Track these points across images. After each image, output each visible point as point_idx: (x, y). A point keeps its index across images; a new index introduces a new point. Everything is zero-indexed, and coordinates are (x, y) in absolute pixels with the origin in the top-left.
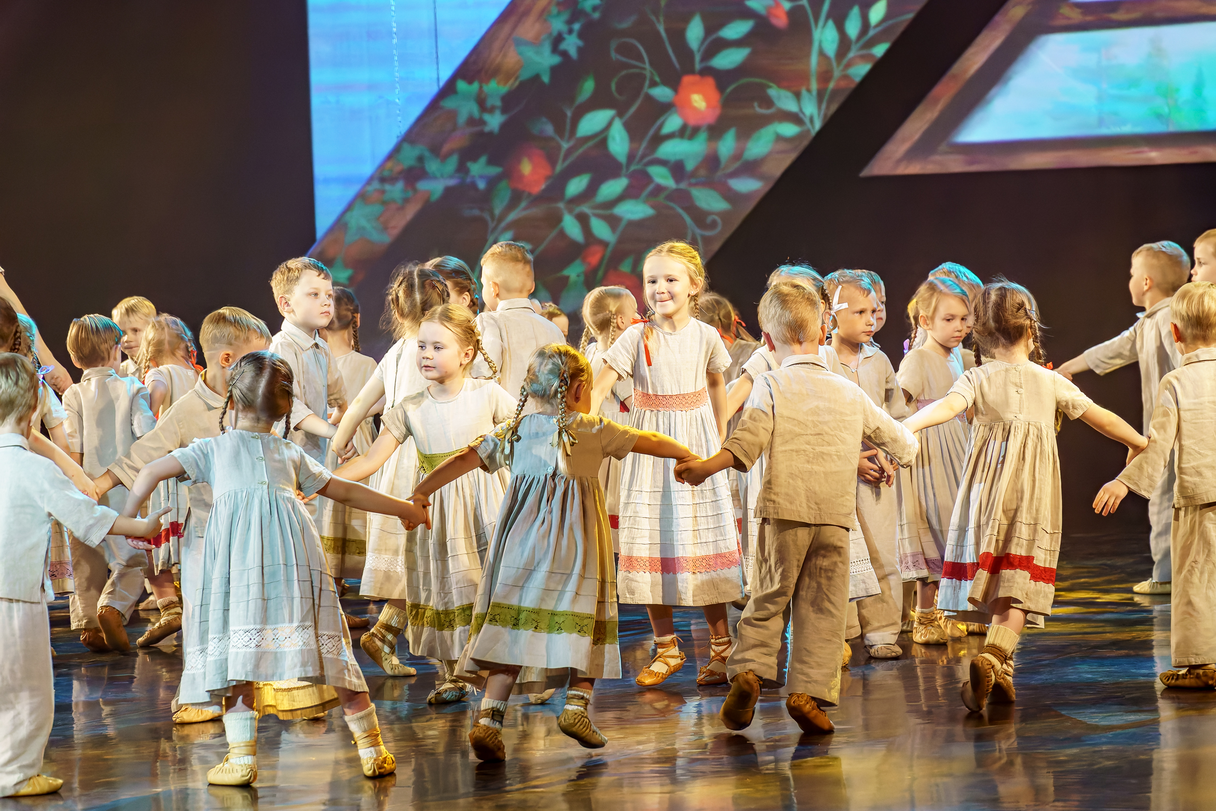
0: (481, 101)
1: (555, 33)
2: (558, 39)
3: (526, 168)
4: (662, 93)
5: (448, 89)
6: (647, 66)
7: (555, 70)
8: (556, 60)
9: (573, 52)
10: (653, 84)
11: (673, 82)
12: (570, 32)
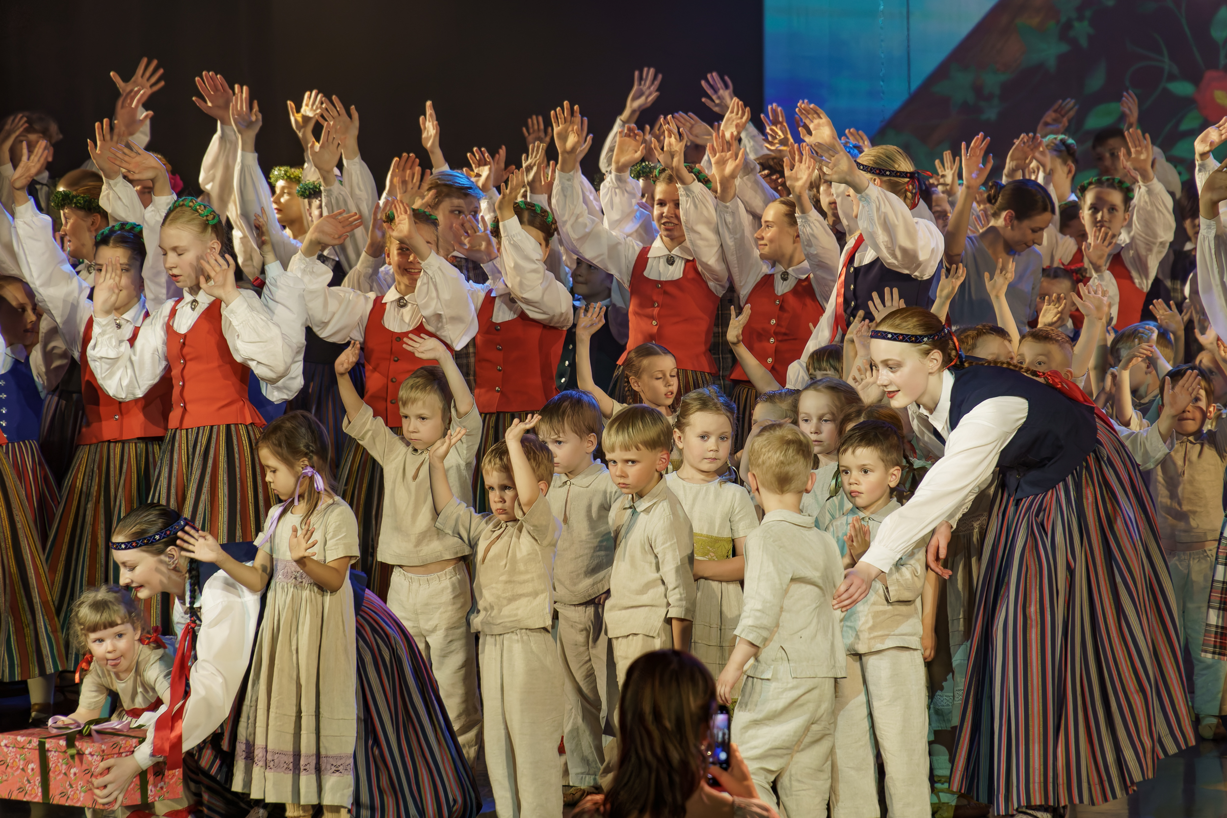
0: (978, 90)
1: (1063, 19)
2: (1068, 26)
4: (1182, 88)
5: (941, 72)
6: (1166, 60)
7: (1062, 59)
8: (1064, 48)
9: (1084, 42)
10: (1172, 78)
11: (1195, 79)
12: (1081, 19)
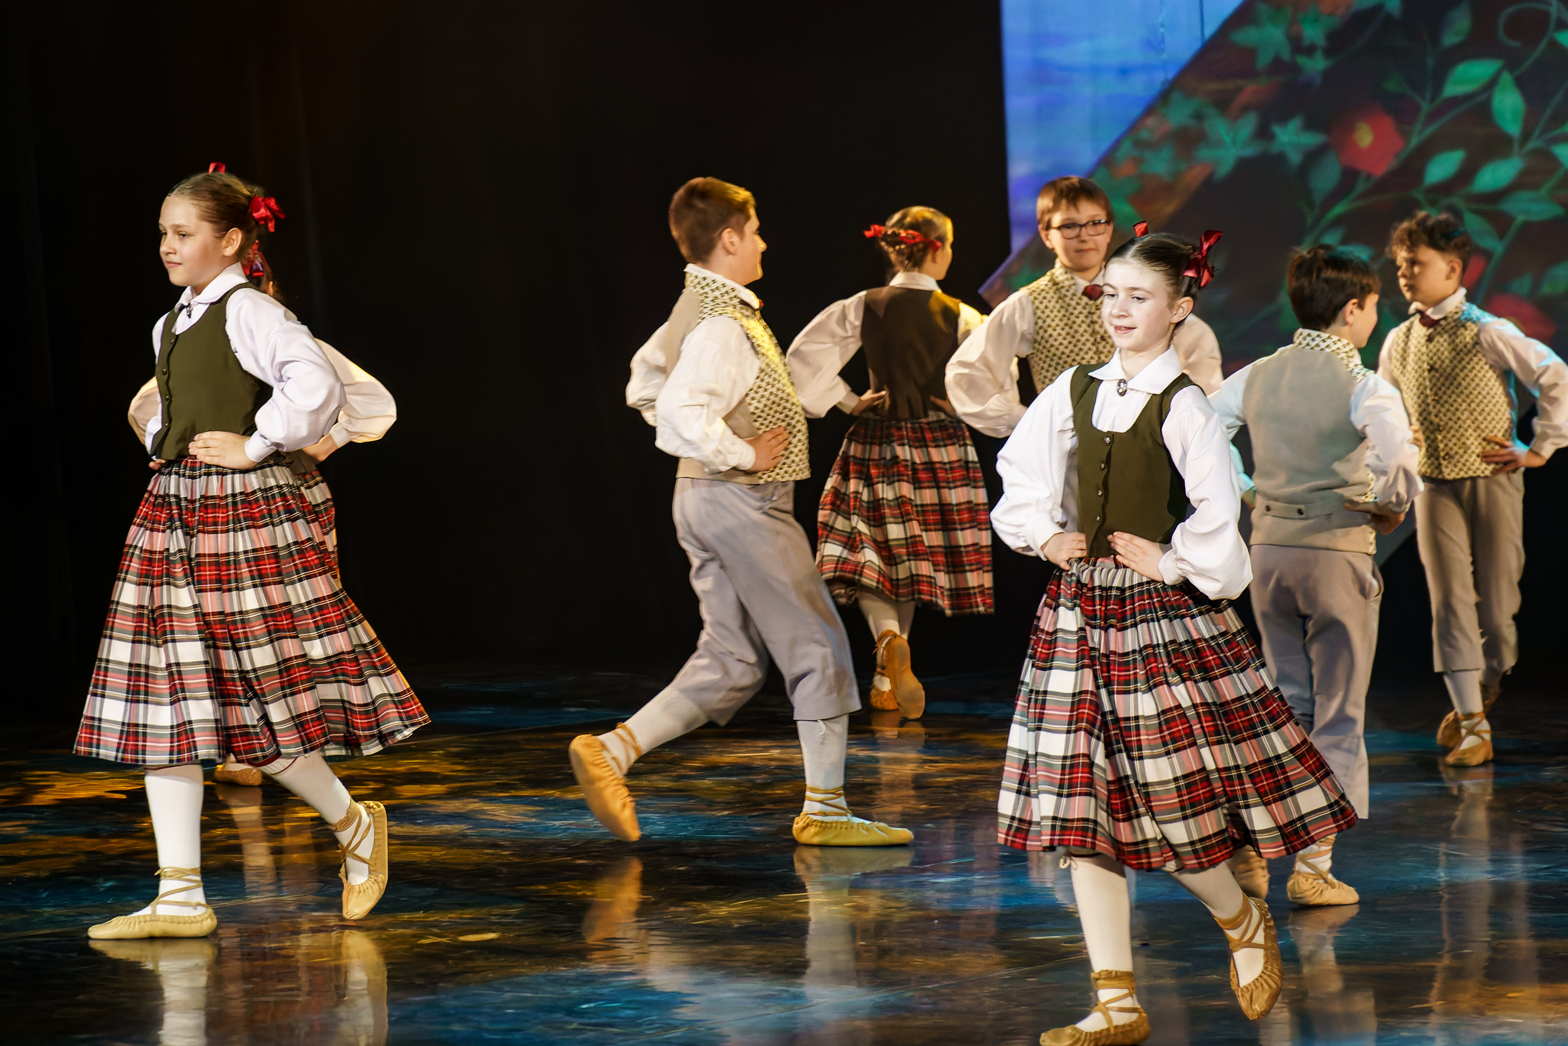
0: (1295, 41)
3: (1365, 137)
5: (1242, 17)
10: (1562, 26)
